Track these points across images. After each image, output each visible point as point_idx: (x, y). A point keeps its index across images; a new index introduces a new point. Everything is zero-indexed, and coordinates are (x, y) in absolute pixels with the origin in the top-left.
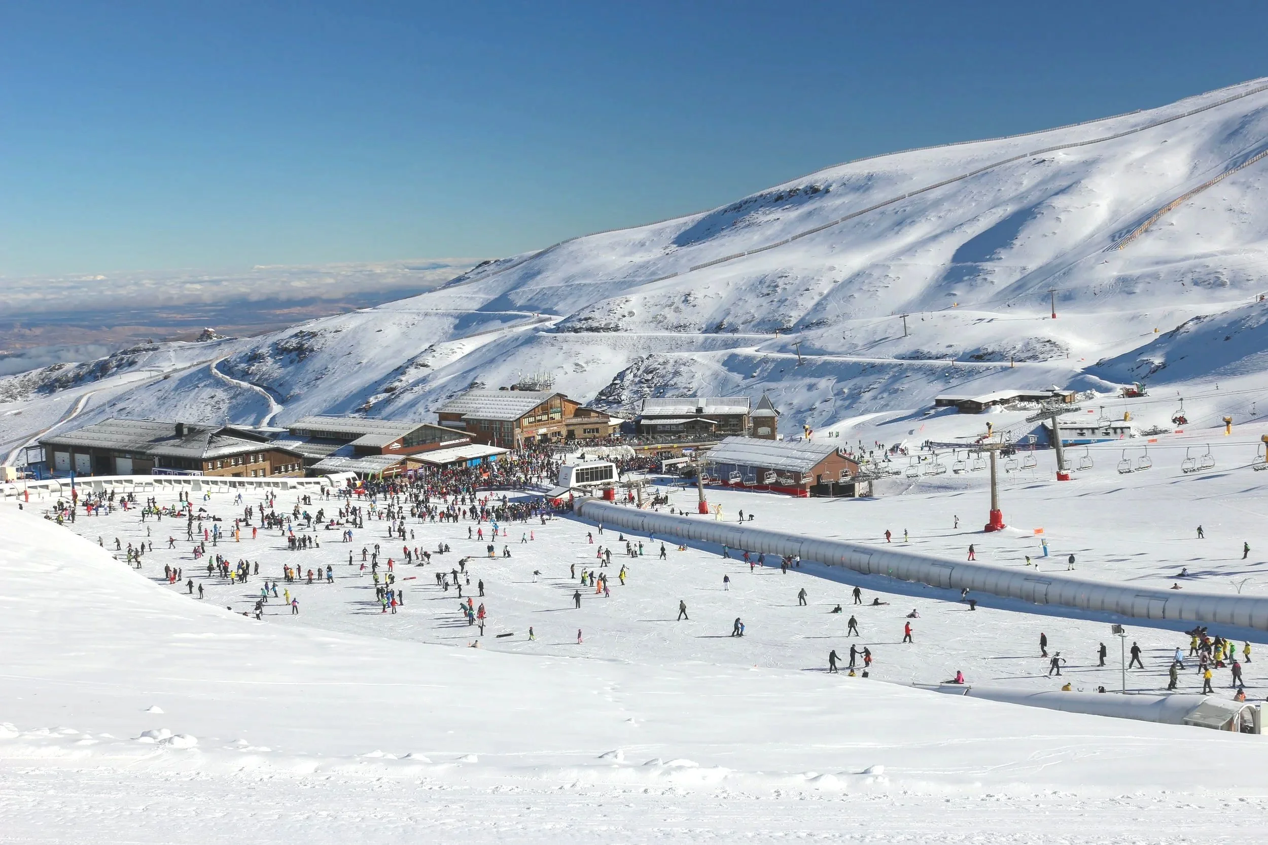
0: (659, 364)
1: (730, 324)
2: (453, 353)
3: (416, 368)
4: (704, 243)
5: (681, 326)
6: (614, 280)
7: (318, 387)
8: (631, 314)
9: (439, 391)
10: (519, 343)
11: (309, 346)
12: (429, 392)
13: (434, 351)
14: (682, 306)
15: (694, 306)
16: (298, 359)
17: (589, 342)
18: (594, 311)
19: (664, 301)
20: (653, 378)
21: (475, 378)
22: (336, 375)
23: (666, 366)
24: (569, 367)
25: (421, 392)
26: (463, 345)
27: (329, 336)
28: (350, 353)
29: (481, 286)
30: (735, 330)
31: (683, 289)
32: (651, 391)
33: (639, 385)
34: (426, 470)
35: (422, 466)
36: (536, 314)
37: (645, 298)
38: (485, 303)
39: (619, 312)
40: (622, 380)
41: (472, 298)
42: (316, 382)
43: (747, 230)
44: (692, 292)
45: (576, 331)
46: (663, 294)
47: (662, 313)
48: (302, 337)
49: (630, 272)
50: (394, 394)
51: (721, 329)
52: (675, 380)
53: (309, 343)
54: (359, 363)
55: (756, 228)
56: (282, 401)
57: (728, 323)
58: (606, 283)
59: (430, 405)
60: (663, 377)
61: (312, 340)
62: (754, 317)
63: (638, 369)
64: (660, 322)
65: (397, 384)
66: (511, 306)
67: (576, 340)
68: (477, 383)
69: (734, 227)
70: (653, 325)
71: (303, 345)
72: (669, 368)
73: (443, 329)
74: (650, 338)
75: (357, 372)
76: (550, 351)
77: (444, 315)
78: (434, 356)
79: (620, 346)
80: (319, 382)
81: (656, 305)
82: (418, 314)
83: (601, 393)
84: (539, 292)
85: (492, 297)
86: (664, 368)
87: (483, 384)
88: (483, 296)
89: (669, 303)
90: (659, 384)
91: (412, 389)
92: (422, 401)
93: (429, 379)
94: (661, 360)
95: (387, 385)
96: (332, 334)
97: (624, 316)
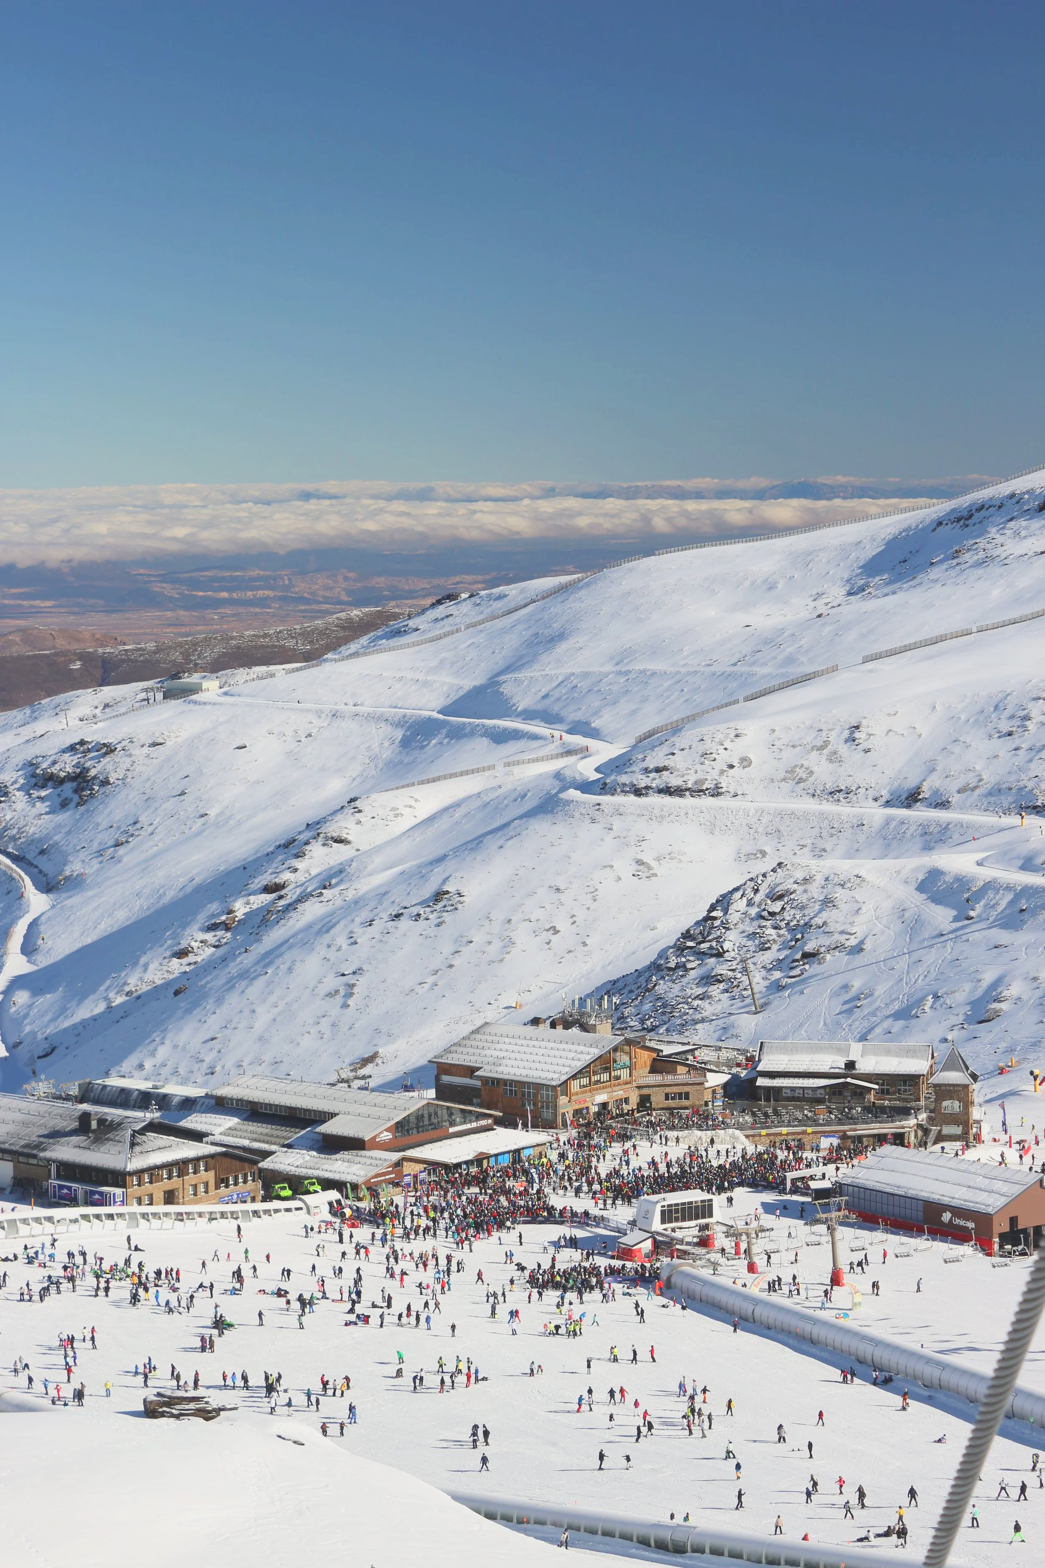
0: (796, 882)
1: (936, 792)
2: (396, 816)
3: (324, 845)
4: (894, 593)
5: (840, 791)
6: (712, 669)
7: (120, 861)
8: (745, 763)
9: (372, 904)
10: (528, 805)
11: (99, 773)
12: (356, 903)
13: (360, 811)
14: (844, 750)
15: (867, 751)
16: (76, 798)
17: (662, 817)
18: (673, 754)
19: (810, 738)
20: (783, 909)
21: (446, 880)
22: (156, 838)
23: (808, 887)
24: (624, 867)
25: (339, 902)
26: (416, 801)
27: (139, 753)
28: (183, 793)
29: (443, 655)
30: (943, 804)
31: (846, 715)
32: (779, 936)
33: (756, 923)
34: (429, 1174)
35: (425, 1168)
36: (557, 734)
37: (773, 731)
38: (454, 697)
39: (723, 758)
40: (726, 911)
41: (426, 684)
42: (115, 851)
43: (980, 572)
44: (864, 723)
45: (638, 792)
46: (807, 723)
47: (806, 763)
48: (84, 752)
49: (744, 652)
50: (281, 897)
51: (917, 800)
52: (824, 916)
53: (99, 767)
54: (202, 816)
55: (999, 570)
56: (47, 886)
57: (931, 788)
58: (696, 672)
59: (359, 931)
60: (803, 908)
61: (105, 761)
62: (981, 780)
63: (756, 891)
64: (801, 781)
65: (286, 876)
66: (505, 709)
67: (639, 812)
68: (447, 892)
69: (955, 562)
70: (787, 786)
71: (88, 770)
72: (815, 891)
73: (369, 748)
74: (781, 814)
75: (199, 834)
76: (587, 832)
77: (373, 718)
78: (359, 822)
79: (724, 828)
80: (121, 851)
81: (794, 746)
82: (319, 713)
83: (687, 935)
84: (562, 682)
85: (469, 683)
86: (805, 891)
87: (459, 894)
88: (449, 680)
89: (819, 743)
90: (795, 922)
91: (321, 894)
92: (342, 923)
93: (351, 870)
94: (799, 875)
95: (269, 878)
96: (146, 750)
97: (731, 767)
